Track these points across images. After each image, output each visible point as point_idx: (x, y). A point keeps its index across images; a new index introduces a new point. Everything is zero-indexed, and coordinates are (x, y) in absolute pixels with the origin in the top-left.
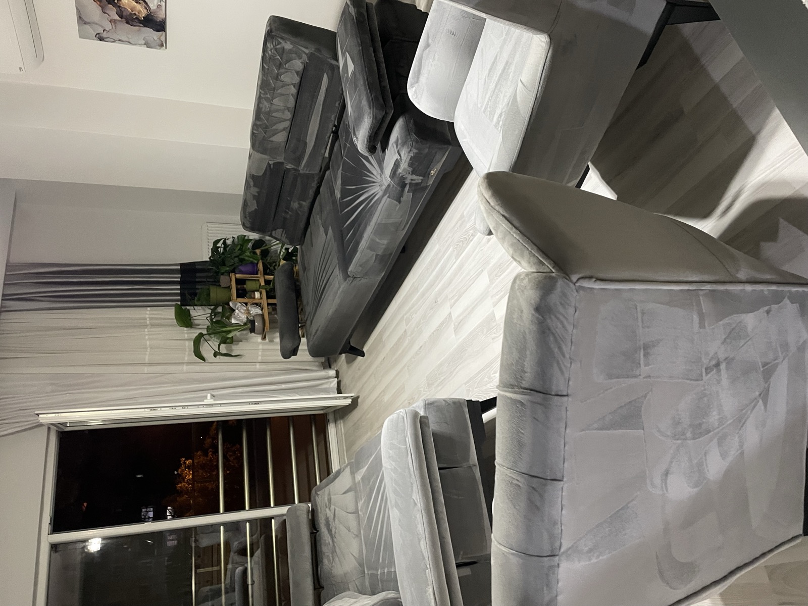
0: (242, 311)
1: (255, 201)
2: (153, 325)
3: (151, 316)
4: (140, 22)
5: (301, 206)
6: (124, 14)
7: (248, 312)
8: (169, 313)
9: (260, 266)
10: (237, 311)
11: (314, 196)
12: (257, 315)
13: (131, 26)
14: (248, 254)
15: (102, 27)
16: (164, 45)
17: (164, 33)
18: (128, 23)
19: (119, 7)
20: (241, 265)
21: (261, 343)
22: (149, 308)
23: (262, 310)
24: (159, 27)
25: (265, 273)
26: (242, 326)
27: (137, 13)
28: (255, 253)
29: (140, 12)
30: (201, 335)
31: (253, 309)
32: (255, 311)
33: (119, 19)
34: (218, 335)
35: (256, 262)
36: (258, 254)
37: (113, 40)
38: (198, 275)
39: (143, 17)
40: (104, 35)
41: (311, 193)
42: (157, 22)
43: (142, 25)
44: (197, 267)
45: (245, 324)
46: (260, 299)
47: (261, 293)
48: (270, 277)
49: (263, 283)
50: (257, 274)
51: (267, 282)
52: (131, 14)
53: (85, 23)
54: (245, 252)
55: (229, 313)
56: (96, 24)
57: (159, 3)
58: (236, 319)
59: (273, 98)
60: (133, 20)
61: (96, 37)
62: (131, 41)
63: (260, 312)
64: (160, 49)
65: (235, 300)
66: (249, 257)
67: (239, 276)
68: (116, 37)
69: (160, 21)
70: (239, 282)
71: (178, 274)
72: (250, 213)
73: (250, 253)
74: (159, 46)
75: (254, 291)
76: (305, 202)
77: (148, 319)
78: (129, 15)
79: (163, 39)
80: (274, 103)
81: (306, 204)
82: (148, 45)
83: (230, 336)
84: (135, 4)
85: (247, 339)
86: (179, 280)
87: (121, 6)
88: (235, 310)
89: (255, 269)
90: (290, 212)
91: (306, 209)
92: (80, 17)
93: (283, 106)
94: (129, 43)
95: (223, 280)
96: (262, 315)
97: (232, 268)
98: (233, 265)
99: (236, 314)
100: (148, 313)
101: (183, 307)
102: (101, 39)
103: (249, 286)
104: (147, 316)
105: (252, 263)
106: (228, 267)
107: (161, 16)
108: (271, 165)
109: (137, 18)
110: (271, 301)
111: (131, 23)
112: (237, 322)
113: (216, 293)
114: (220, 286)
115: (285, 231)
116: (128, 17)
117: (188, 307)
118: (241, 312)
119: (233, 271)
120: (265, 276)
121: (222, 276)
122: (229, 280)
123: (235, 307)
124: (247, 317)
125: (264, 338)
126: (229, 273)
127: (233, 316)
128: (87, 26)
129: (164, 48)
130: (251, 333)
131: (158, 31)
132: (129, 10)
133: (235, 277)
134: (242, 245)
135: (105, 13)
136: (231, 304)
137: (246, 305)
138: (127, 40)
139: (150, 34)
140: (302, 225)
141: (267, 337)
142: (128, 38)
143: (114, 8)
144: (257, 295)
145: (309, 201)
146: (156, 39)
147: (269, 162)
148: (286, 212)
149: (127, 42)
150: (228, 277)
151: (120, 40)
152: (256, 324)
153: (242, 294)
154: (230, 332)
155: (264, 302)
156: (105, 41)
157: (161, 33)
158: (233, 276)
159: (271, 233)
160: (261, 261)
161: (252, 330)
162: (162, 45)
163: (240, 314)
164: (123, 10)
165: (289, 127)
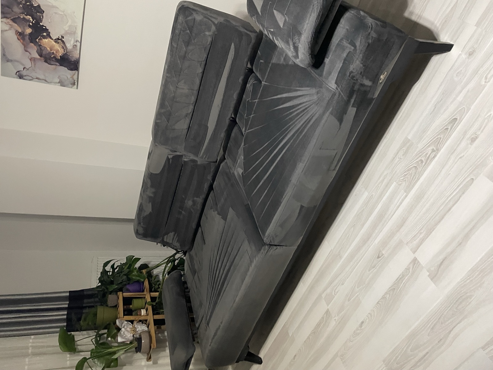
0: (128, 329)
1: (150, 204)
2: (35, 354)
3: (34, 345)
4: (57, 60)
5: (194, 202)
6: (44, 53)
7: (134, 330)
8: (54, 340)
9: (146, 284)
10: (123, 329)
11: (208, 191)
12: (143, 332)
13: (49, 64)
14: (135, 273)
15: (22, 64)
16: (76, 83)
17: (77, 72)
18: (46, 61)
19: (40, 45)
20: (129, 284)
21: (145, 366)
22: (32, 337)
23: (148, 327)
24: (72, 67)
25: (151, 291)
26: (127, 344)
27: (55, 52)
28: (141, 273)
29: (57, 51)
30: (85, 360)
31: (139, 326)
32: (141, 328)
33: (39, 57)
34: (102, 359)
35: (142, 280)
36: (144, 273)
37: (31, 78)
38: (85, 301)
39: (60, 56)
40: (24, 73)
41: (206, 186)
42: (71, 61)
43: (58, 64)
44: (85, 293)
45: (131, 343)
46: (146, 315)
47: (147, 310)
48: (156, 294)
49: (149, 300)
50: (143, 291)
51: (153, 299)
52: (50, 53)
53: (8, 61)
54: (133, 272)
55: (116, 331)
56: (18, 61)
57: (75, 44)
58: (122, 337)
59: (179, 82)
60: (50, 58)
61: (16, 74)
62: (47, 79)
63: (146, 329)
64: (72, 88)
65: (122, 318)
66: (137, 276)
67: (127, 294)
68: (34, 75)
69: (74, 60)
70: (127, 301)
71: (66, 301)
72: (144, 218)
73: (137, 272)
74: (71, 84)
75: (140, 309)
76: (200, 198)
77: (30, 348)
78: (48, 54)
79: (75, 77)
80: (180, 87)
81: (200, 200)
82: (62, 84)
83: (115, 357)
84: (54, 43)
85: (131, 363)
86: (67, 306)
87: (42, 45)
88: (120, 329)
89: (142, 287)
90: (183, 212)
91: (199, 207)
92: (4, 55)
93: (188, 89)
94: (45, 81)
95: (111, 299)
96: (149, 332)
97: (120, 286)
98: (121, 283)
99: (122, 333)
100: (31, 342)
101: (68, 333)
102: (21, 77)
103: (136, 303)
104: (30, 344)
105: (138, 281)
106: (117, 285)
107: (75, 55)
108: (170, 159)
109: (54, 57)
110: (157, 317)
111: (48, 61)
112: (123, 340)
113: (103, 313)
114: (107, 306)
115: (176, 235)
116: (47, 57)
117: (72, 333)
118: (127, 331)
119: (121, 290)
120: (151, 293)
121: (110, 296)
122: (117, 298)
123: (122, 326)
124: (133, 336)
125: (149, 359)
126: (116, 291)
127: (119, 334)
128: (9, 64)
129: (76, 86)
130: (137, 352)
131: (71, 70)
132: (48, 49)
133: (123, 296)
134: (130, 265)
135: (26, 51)
136: (117, 321)
137: (132, 323)
138: (44, 78)
139: (65, 72)
140: (194, 225)
141: (152, 357)
142: (45, 75)
143: (35, 47)
144: (143, 312)
145: (203, 196)
146: (69, 77)
147: (168, 157)
148: (180, 213)
149: (43, 80)
150: (116, 296)
151: (37, 78)
152: (143, 341)
153: (128, 312)
154: (115, 353)
155: (151, 319)
156: (24, 79)
157: (74, 72)
158: (120, 294)
159: (163, 239)
160: (147, 279)
161: (138, 349)
162: (74, 84)
163: (126, 333)
164: (43, 48)
165: (192, 113)
